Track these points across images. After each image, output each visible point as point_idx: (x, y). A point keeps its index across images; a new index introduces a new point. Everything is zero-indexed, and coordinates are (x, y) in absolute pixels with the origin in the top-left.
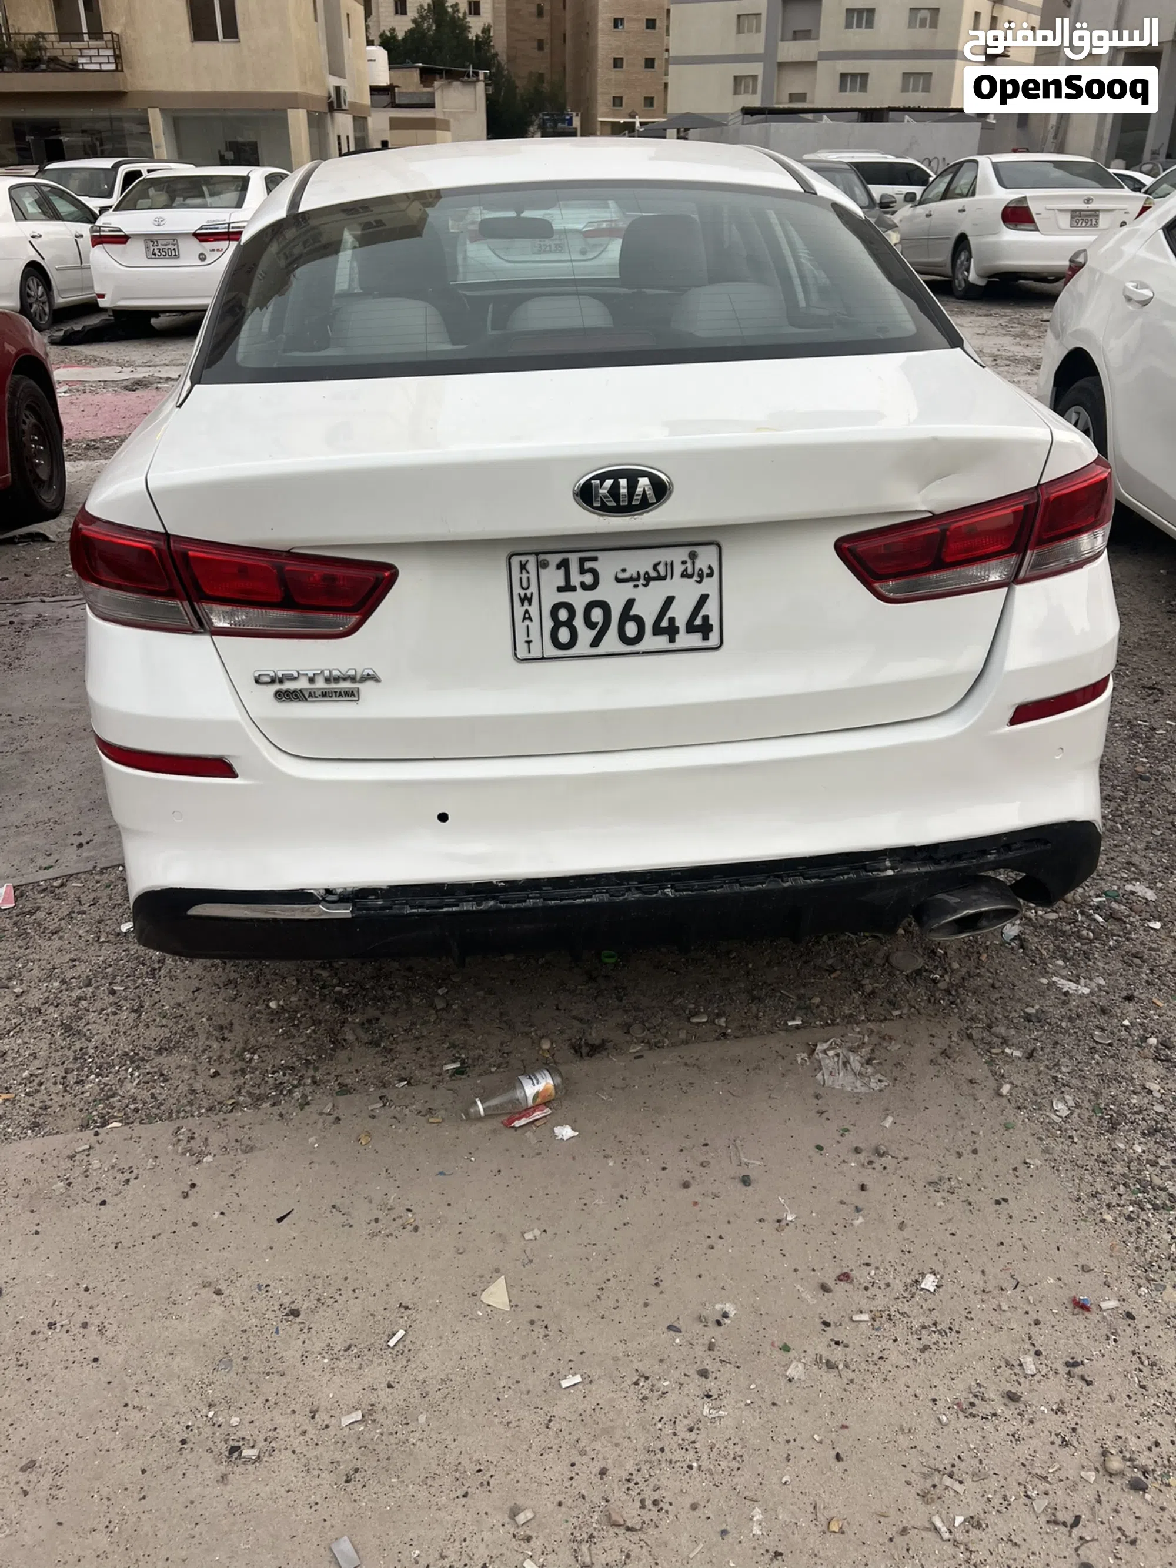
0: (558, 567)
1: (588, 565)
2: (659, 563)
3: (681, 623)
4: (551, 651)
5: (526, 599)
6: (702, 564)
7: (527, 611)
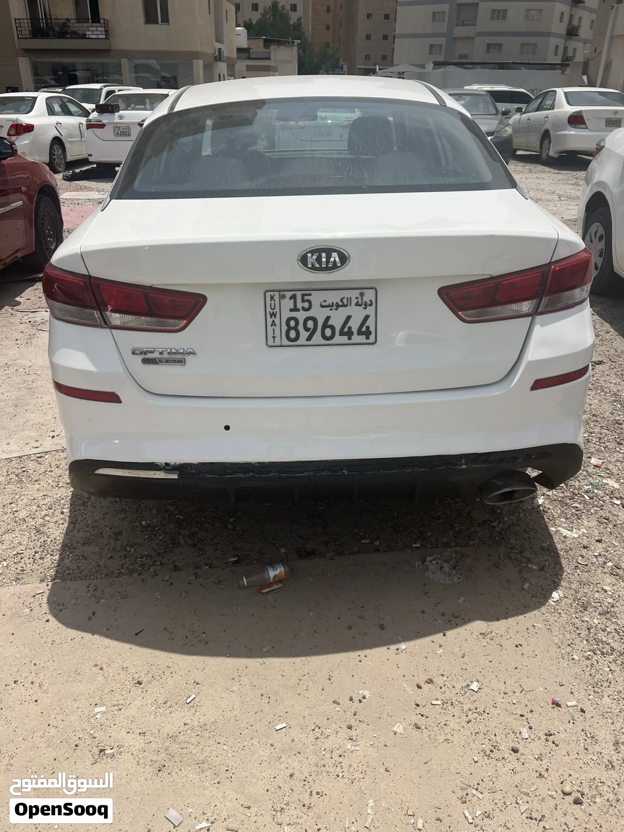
0: (291, 298)
1: (306, 298)
2: (344, 298)
3: (355, 329)
4: (286, 342)
5: (273, 315)
6: (366, 299)
7: (273, 321)
